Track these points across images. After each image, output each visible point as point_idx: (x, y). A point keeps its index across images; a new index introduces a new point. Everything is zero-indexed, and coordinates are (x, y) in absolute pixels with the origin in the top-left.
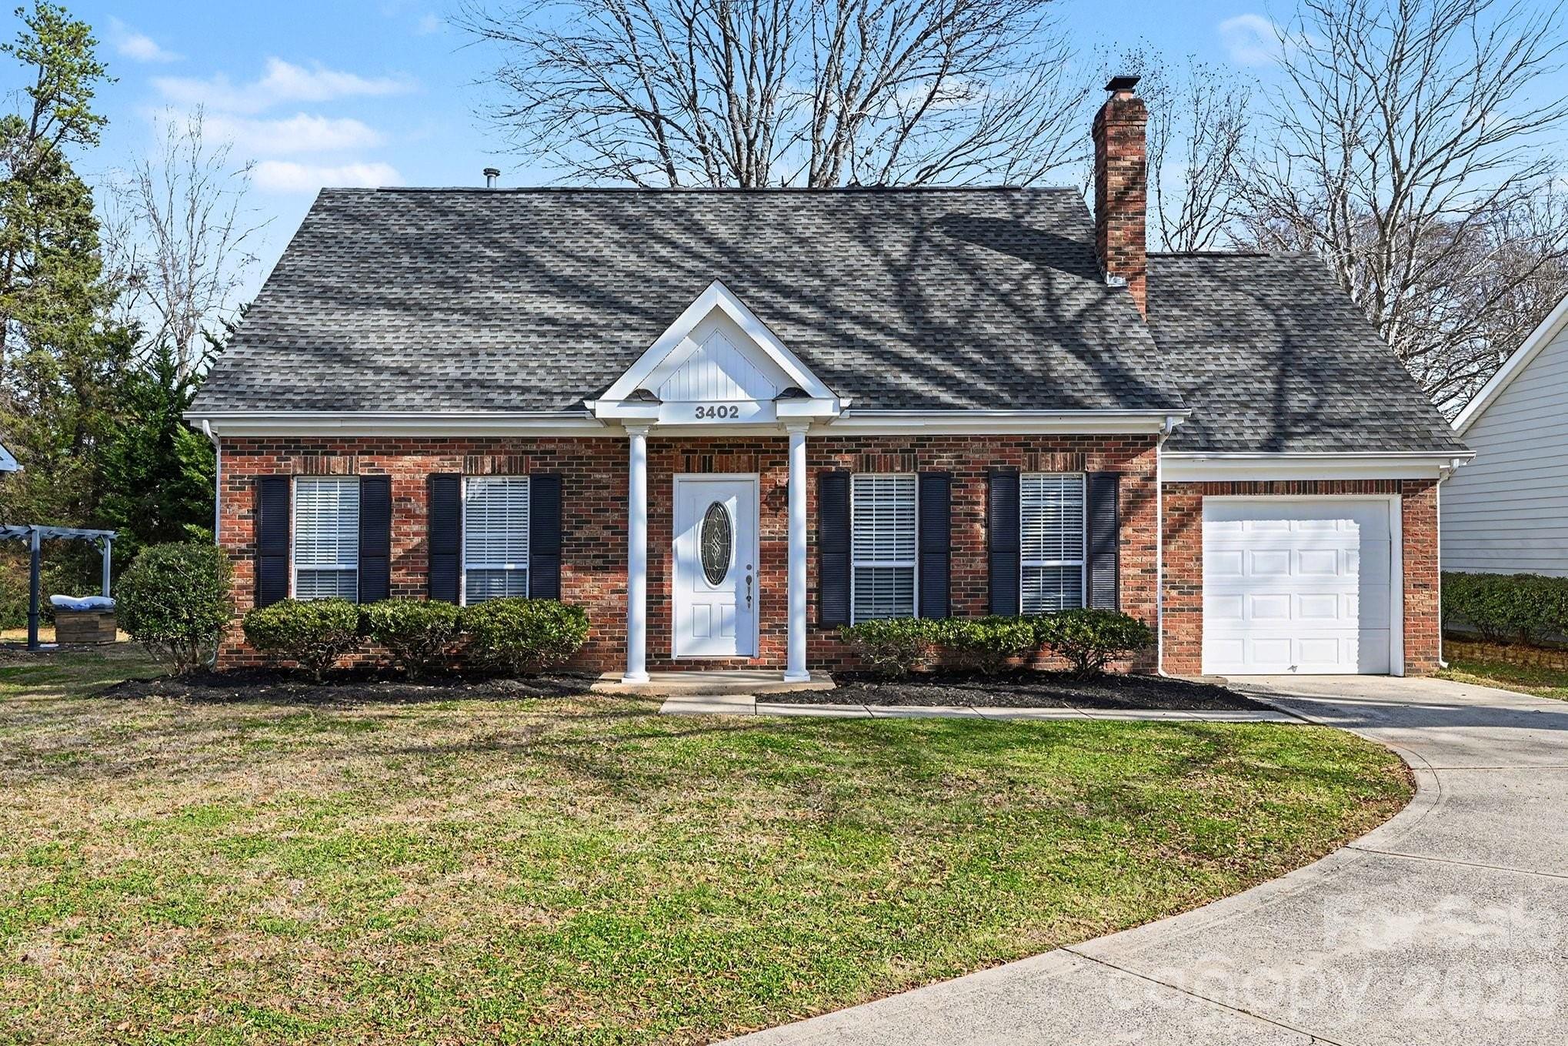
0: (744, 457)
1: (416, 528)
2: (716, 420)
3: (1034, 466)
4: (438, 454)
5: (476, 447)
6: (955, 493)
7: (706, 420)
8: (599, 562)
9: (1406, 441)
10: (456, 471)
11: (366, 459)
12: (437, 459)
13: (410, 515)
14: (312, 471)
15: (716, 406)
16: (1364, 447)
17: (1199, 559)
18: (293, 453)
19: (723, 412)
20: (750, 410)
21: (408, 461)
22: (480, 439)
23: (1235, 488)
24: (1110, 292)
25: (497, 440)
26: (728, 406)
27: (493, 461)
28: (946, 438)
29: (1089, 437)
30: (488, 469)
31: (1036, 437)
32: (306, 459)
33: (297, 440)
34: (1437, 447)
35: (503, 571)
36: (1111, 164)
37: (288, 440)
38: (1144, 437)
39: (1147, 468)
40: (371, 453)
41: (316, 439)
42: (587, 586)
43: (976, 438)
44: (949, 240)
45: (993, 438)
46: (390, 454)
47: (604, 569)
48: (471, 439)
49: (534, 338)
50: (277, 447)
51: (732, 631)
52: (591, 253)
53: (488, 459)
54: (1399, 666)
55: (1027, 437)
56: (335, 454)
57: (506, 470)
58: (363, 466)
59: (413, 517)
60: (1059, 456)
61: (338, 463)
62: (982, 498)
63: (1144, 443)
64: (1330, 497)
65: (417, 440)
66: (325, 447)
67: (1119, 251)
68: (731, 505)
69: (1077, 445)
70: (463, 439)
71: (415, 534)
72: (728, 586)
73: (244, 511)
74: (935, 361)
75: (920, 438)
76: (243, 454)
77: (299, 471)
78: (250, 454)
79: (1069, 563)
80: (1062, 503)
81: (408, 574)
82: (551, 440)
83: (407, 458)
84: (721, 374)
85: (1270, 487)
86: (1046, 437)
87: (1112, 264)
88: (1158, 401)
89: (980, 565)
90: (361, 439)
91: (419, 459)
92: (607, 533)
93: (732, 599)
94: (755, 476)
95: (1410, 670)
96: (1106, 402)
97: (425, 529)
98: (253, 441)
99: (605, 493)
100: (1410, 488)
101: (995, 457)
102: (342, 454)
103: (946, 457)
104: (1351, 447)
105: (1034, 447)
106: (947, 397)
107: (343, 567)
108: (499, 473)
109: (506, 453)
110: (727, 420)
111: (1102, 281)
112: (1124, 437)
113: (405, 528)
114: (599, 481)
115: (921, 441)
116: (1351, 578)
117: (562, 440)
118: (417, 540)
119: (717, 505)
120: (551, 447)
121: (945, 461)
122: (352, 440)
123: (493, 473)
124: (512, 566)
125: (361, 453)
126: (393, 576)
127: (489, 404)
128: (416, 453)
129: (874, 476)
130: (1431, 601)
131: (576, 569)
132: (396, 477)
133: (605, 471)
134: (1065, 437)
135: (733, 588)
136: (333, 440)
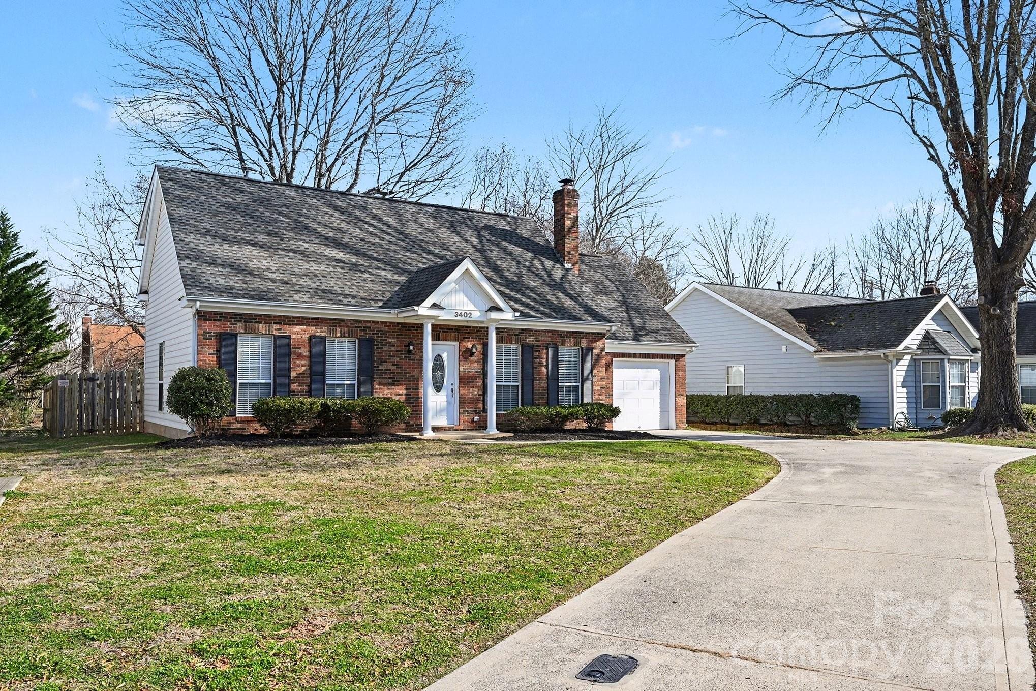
0: (453, 334)
1: (303, 362)
2: (463, 318)
3: (563, 344)
4: (314, 326)
5: (333, 323)
6: (536, 354)
7: (459, 318)
8: (390, 381)
9: (678, 341)
10: (323, 334)
11: (278, 326)
12: (313, 328)
13: (300, 356)
14: (249, 331)
15: (463, 312)
16: (666, 341)
17: (612, 384)
18: (238, 321)
19: (466, 315)
20: (476, 315)
21: (298, 329)
22: (335, 319)
23: (623, 355)
24: (568, 270)
25: (343, 320)
26: (468, 312)
27: (341, 331)
28: (531, 330)
29: (582, 333)
30: (339, 335)
31: (563, 332)
32: (245, 325)
33: (241, 315)
34: (687, 342)
35: (344, 385)
36: (566, 215)
37: (236, 314)
38: (601, 334)
39: (602, 346)
40: (280, 324)
41: (251, 315)
42: (385, 392)
43: (543, 331)
44: (493, 239)
45: (549, 331)
46: (290, 325)
47: (393, 384)
48: (330, 319)
49: (339, 270)
50: (230, 318)
51: (445, 413)
52: (335, 225)
53: (338, 329)
54: (673, 425)
55: (561, 331)
56: (261, 323)
57: (347, 335)
58: (276, 330)
59: (302, 357)
60: (572, 340)
61: (262, 328)
62: (545, 357)
63: (600, 336)
64: (653, 360)
65: (303, 318)
66: (256, 319)
67: (569, 253)
68: (445, 356)
69: (577, 336)
70: (326, 319)
71: (303, 365)
72: (443, 393)
73: (211, 351)
74: (519, 296)
75: (522, 330)
76: (211, 320)
77: (242, 331)
78: (214, 320)
79: (575, 384)
80: (572, 359)
81: (299, 386)
82: (369, 322)
83: (298, 327)
84: (465, 299)
85: (635, 356)
86: (568, 332)
87: (566, 258)
88: (607, 320)
89: (544, 384)
90: (275, 316)
91: (304, 327)
92: (394, 367)
93: (445, 399)
94: (456, 343)
95: (677, 427)
96: (589, 319)
97: (307, 363)
98: (216, 313)
99: (393, 348)
100: (678, 358)
101: (549, 339)
102: (265, 323)
103: (531, 339)
104: (660, 341)
105: (563, 336)
106: (532, 313)
107: (264, 382)
108: (344, 337)
109: (348, 327)
110: (467, 319)
111: (562, 265)
112: (594, 333)
113: (298, 362)
114: (390, 342)
115: (523, 331)
116: (657, 392)
117: (374, 322)
118: (304, 368)
119: (439, 355)
120: (369, 325)
121: (530, 340)
122: (270, 316)
123: (341, 336)
124: (348, 382)
125: (275, 323)
126: (292, 387)
127: (340, 303)
128: (303, 325)
129: (504, 345)
130: (683, 401)
131: (380, 384)
132: (293, 336)
133: (394, 338)
134: (574, 332)
135: (446, 394)
136: (260, 315)
